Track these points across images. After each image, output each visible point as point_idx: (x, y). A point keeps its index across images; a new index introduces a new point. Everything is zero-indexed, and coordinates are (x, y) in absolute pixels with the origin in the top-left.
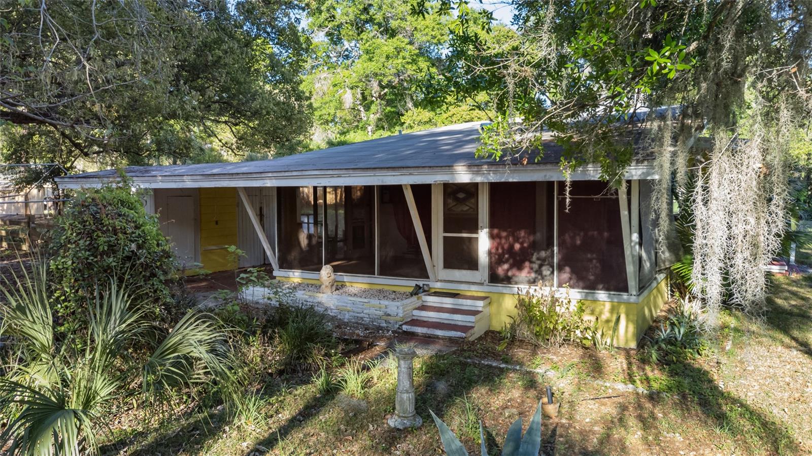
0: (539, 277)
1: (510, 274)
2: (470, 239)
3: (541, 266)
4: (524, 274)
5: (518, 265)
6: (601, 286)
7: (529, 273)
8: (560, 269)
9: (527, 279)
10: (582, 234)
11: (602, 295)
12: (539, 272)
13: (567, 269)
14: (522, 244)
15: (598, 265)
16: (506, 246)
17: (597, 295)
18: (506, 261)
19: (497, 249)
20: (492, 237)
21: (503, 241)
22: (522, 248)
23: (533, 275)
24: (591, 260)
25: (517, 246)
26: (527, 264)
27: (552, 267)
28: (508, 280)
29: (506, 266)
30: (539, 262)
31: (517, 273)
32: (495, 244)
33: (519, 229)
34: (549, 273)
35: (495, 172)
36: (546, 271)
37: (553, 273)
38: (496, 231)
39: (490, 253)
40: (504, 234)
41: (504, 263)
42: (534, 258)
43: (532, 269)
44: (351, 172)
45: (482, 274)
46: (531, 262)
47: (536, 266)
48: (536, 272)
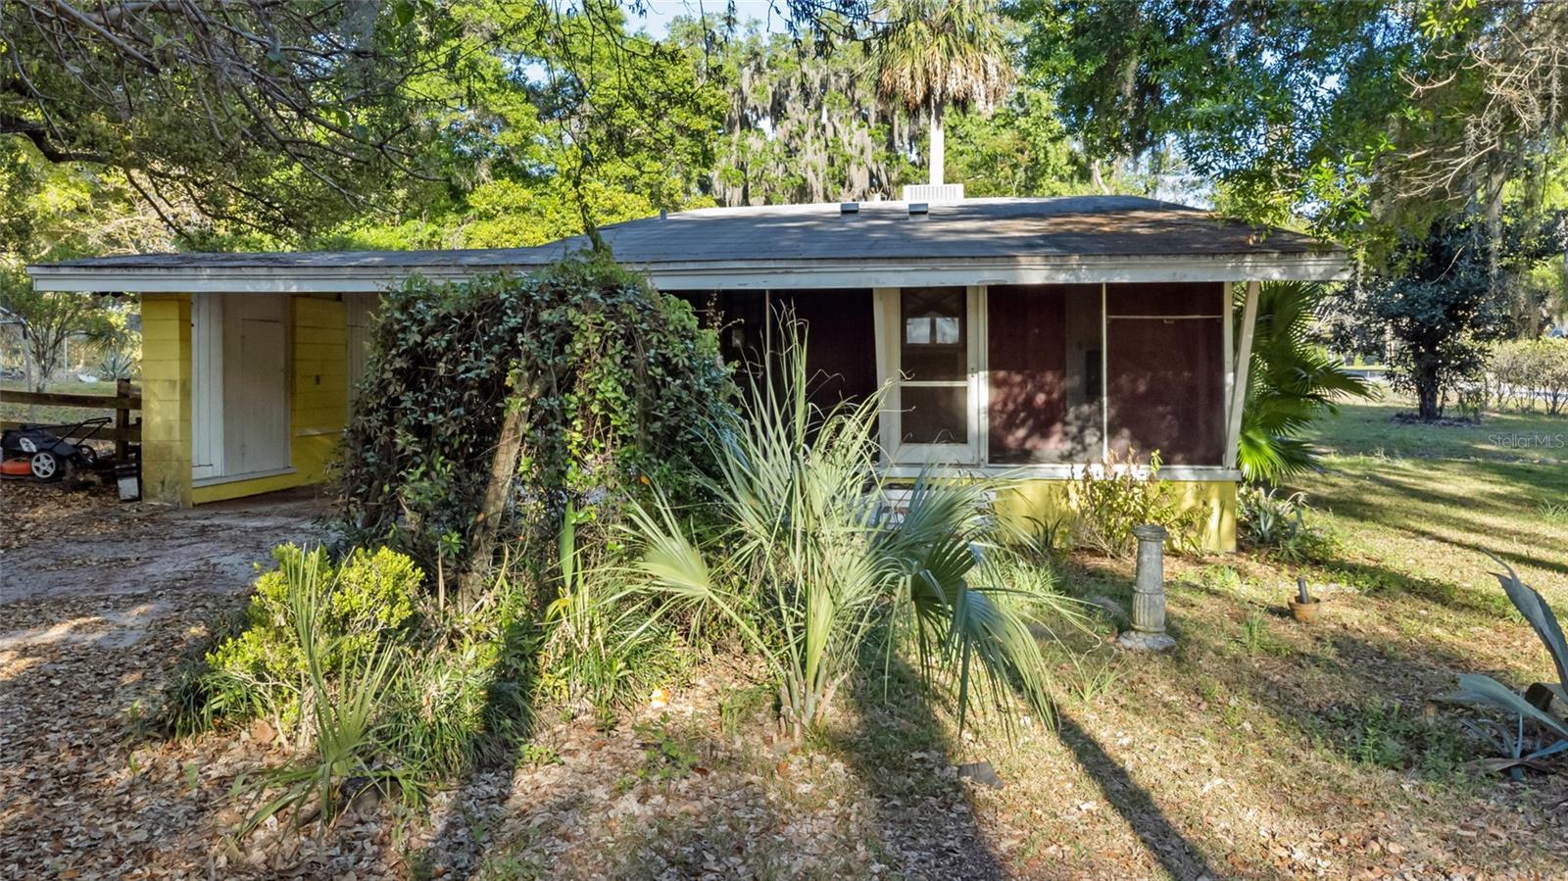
0: (1079, 447)
1: (1028, 445)
2: (951, 390)
3: (1082, 430)
4: (1054, 445)
5: (1043, 430)
6: (1179, 457)
7: (1061, 441)
8: (1113, 431)
9: (1058, 453)
10: (1149, 375)
11: (1183, 472)
12: (1078, 438)
13: (1126, 432)
14: (1049, 393)
15: (1175, 422)
16: (1021, 399)
17: (1174, 473)
18: (1023, 423)
19: (1005, 404)
20: (995, 383)
21: (1016, 390)
22: (1048, 403)
23: (1068, 446)
24: (1163, 417)
25: (1041, 398)
26: (1058, 427)
27: (1101, 429)
28: (1024, 456)
29: (1021, 433)
30: (1079, 423)
31: (1041, 444)
32: (1002, 396)
33: (1043, 370)
34: (1095, 439)
35: (1090, 268)
36: (1090, 438)
37: (1101, 439)
38: (1002, 374)
39: (991, 411)
40: (1018, 378)
41: (1018, 427)
42: (1070, 416)
43: (1066, 434)
44: (815, 264)
45: (977, 446)
46: (1065, 424)
47: (1073, 429)
48: (1074, 439)
